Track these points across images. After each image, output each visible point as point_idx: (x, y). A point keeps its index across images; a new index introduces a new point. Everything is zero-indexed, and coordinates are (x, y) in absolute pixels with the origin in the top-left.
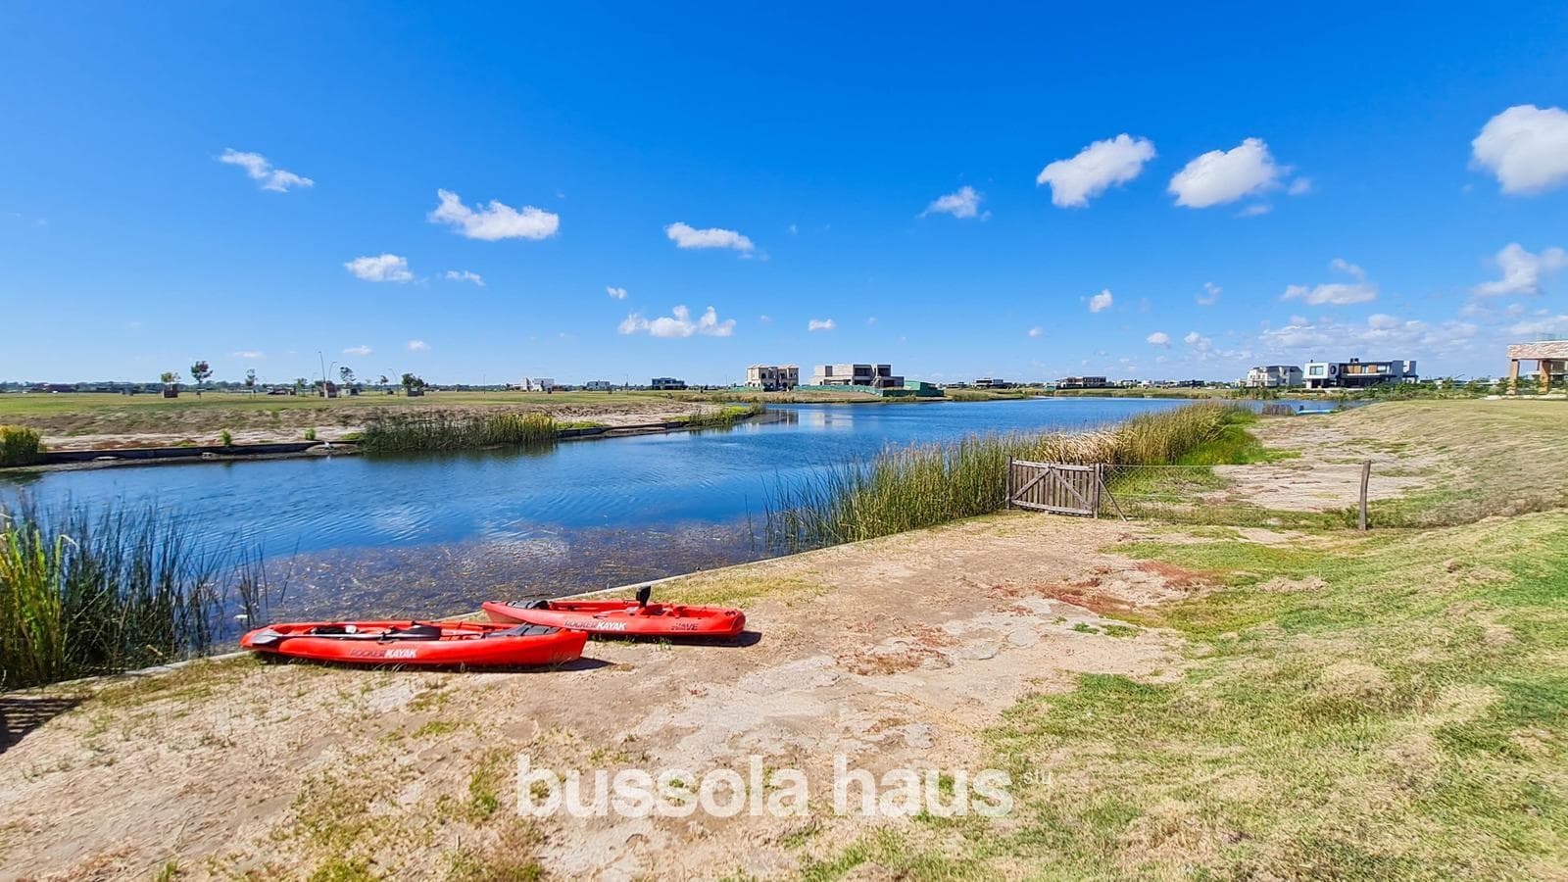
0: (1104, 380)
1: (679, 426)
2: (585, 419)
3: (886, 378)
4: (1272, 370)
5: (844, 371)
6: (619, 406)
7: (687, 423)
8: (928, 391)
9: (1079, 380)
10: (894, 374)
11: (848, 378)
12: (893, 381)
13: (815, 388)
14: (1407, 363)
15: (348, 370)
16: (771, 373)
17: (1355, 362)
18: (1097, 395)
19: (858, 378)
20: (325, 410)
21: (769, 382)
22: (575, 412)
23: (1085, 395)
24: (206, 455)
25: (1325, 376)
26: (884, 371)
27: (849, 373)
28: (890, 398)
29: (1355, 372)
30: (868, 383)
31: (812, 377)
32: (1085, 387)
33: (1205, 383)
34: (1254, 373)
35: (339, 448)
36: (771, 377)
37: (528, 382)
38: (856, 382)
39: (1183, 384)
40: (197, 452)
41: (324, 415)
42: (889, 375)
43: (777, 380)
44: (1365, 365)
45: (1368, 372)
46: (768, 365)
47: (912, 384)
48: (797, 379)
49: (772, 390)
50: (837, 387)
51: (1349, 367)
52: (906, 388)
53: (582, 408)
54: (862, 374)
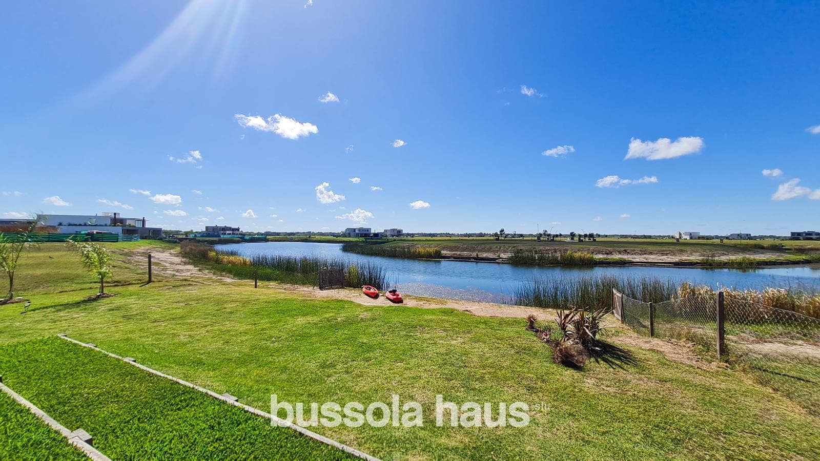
6: (660, 251)
22: (629, 253)
24: (472, 260)
40: (470, 258)
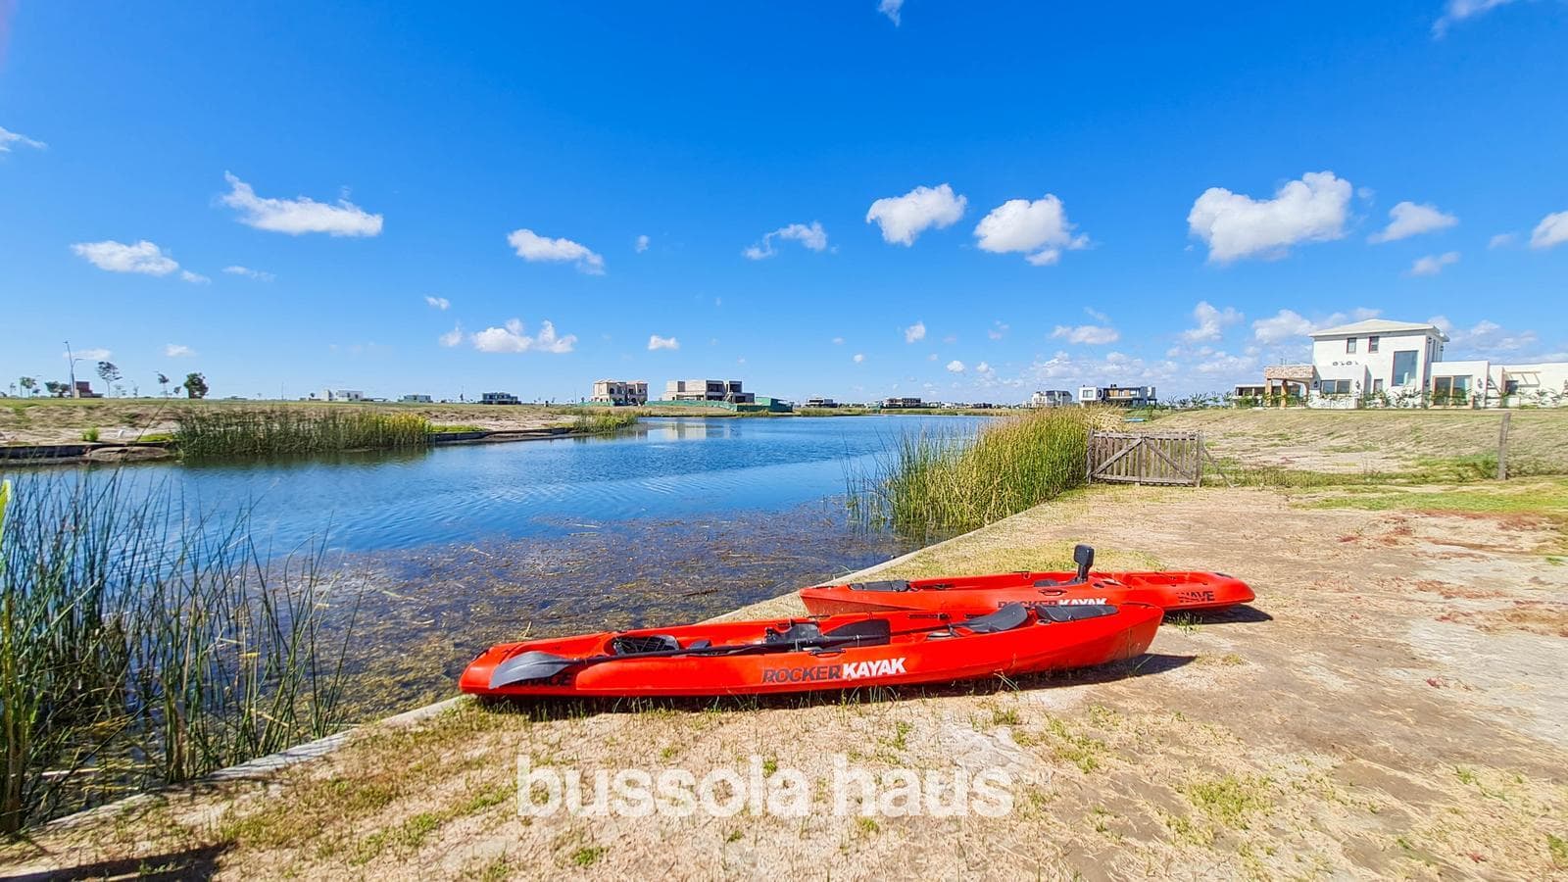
0: (919, 401)
1: (563, 432)
2: (454, 424)
3: (738, 394)
4: (1050, 393)
5: (697, 387)
7: (571, 429)
8: (777, 407)
9: (899, 401)
10: (745, 390)
11: (701, 394)
12: (744, 397)
13: (668, 403)
14: (1150, 389)
15: (109, 366)
16: (619, 389)
17: (1114, 388)
18: (919, 413)
19: (711, 394)
20: (97, 408)
21: (618, 397)
22: (437, 416)
23: (908, 413)
25: (1094, 399)
26: (735, 387)
27: (702, 389)
28: (745, 413)
29: (1115, 395)
30: (720, 398)
31: (662, 391)
32: (904, 407)
33: (993, 406)
34: (1037, 396)
35: (139, 452)
36: (619, 392)
37: (330, 394)
38: (709, 398)
39: (976, 406)
41: (98, 413)
42: (740, 391)
43: (626, 395)
44: (1121, 390)
45: (1124, 395)
46: (616, 380)
47: (763, 399)
48: (646, 395)
49: (622, 405)
50: (689, 402)
51: (1111, 392)
52: (757, 403)
53: (444, 412)
54: (715, 390)
